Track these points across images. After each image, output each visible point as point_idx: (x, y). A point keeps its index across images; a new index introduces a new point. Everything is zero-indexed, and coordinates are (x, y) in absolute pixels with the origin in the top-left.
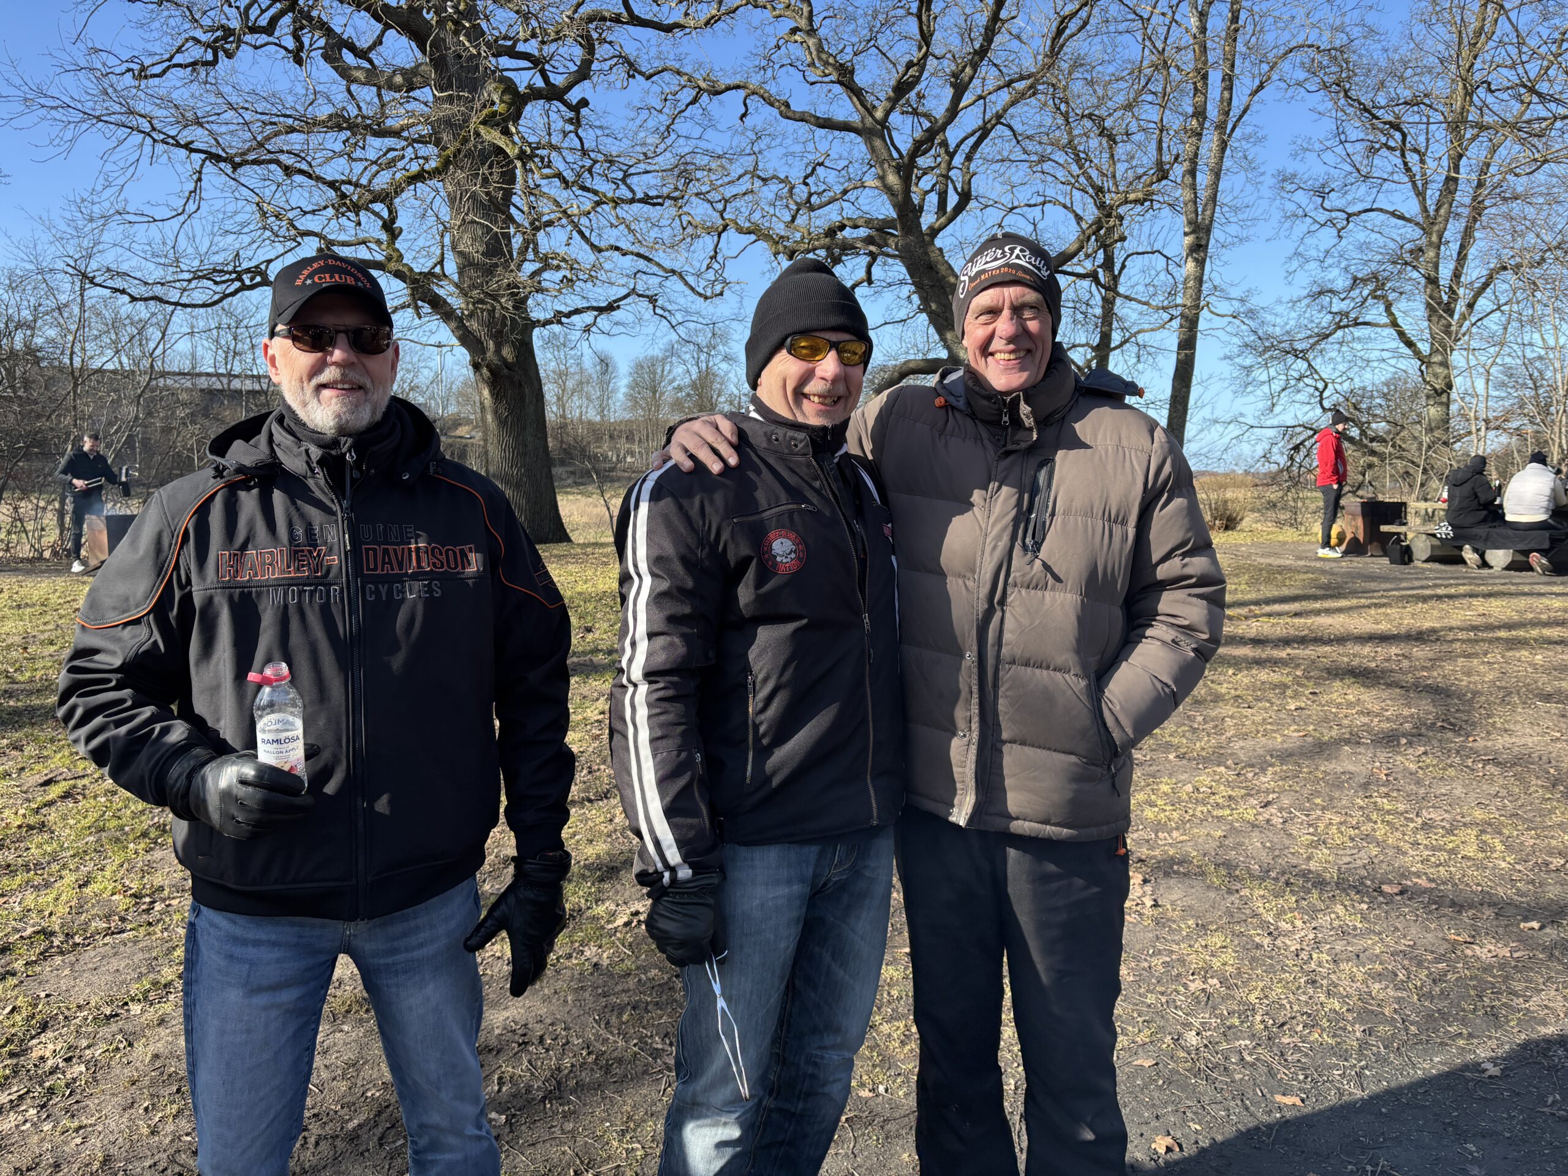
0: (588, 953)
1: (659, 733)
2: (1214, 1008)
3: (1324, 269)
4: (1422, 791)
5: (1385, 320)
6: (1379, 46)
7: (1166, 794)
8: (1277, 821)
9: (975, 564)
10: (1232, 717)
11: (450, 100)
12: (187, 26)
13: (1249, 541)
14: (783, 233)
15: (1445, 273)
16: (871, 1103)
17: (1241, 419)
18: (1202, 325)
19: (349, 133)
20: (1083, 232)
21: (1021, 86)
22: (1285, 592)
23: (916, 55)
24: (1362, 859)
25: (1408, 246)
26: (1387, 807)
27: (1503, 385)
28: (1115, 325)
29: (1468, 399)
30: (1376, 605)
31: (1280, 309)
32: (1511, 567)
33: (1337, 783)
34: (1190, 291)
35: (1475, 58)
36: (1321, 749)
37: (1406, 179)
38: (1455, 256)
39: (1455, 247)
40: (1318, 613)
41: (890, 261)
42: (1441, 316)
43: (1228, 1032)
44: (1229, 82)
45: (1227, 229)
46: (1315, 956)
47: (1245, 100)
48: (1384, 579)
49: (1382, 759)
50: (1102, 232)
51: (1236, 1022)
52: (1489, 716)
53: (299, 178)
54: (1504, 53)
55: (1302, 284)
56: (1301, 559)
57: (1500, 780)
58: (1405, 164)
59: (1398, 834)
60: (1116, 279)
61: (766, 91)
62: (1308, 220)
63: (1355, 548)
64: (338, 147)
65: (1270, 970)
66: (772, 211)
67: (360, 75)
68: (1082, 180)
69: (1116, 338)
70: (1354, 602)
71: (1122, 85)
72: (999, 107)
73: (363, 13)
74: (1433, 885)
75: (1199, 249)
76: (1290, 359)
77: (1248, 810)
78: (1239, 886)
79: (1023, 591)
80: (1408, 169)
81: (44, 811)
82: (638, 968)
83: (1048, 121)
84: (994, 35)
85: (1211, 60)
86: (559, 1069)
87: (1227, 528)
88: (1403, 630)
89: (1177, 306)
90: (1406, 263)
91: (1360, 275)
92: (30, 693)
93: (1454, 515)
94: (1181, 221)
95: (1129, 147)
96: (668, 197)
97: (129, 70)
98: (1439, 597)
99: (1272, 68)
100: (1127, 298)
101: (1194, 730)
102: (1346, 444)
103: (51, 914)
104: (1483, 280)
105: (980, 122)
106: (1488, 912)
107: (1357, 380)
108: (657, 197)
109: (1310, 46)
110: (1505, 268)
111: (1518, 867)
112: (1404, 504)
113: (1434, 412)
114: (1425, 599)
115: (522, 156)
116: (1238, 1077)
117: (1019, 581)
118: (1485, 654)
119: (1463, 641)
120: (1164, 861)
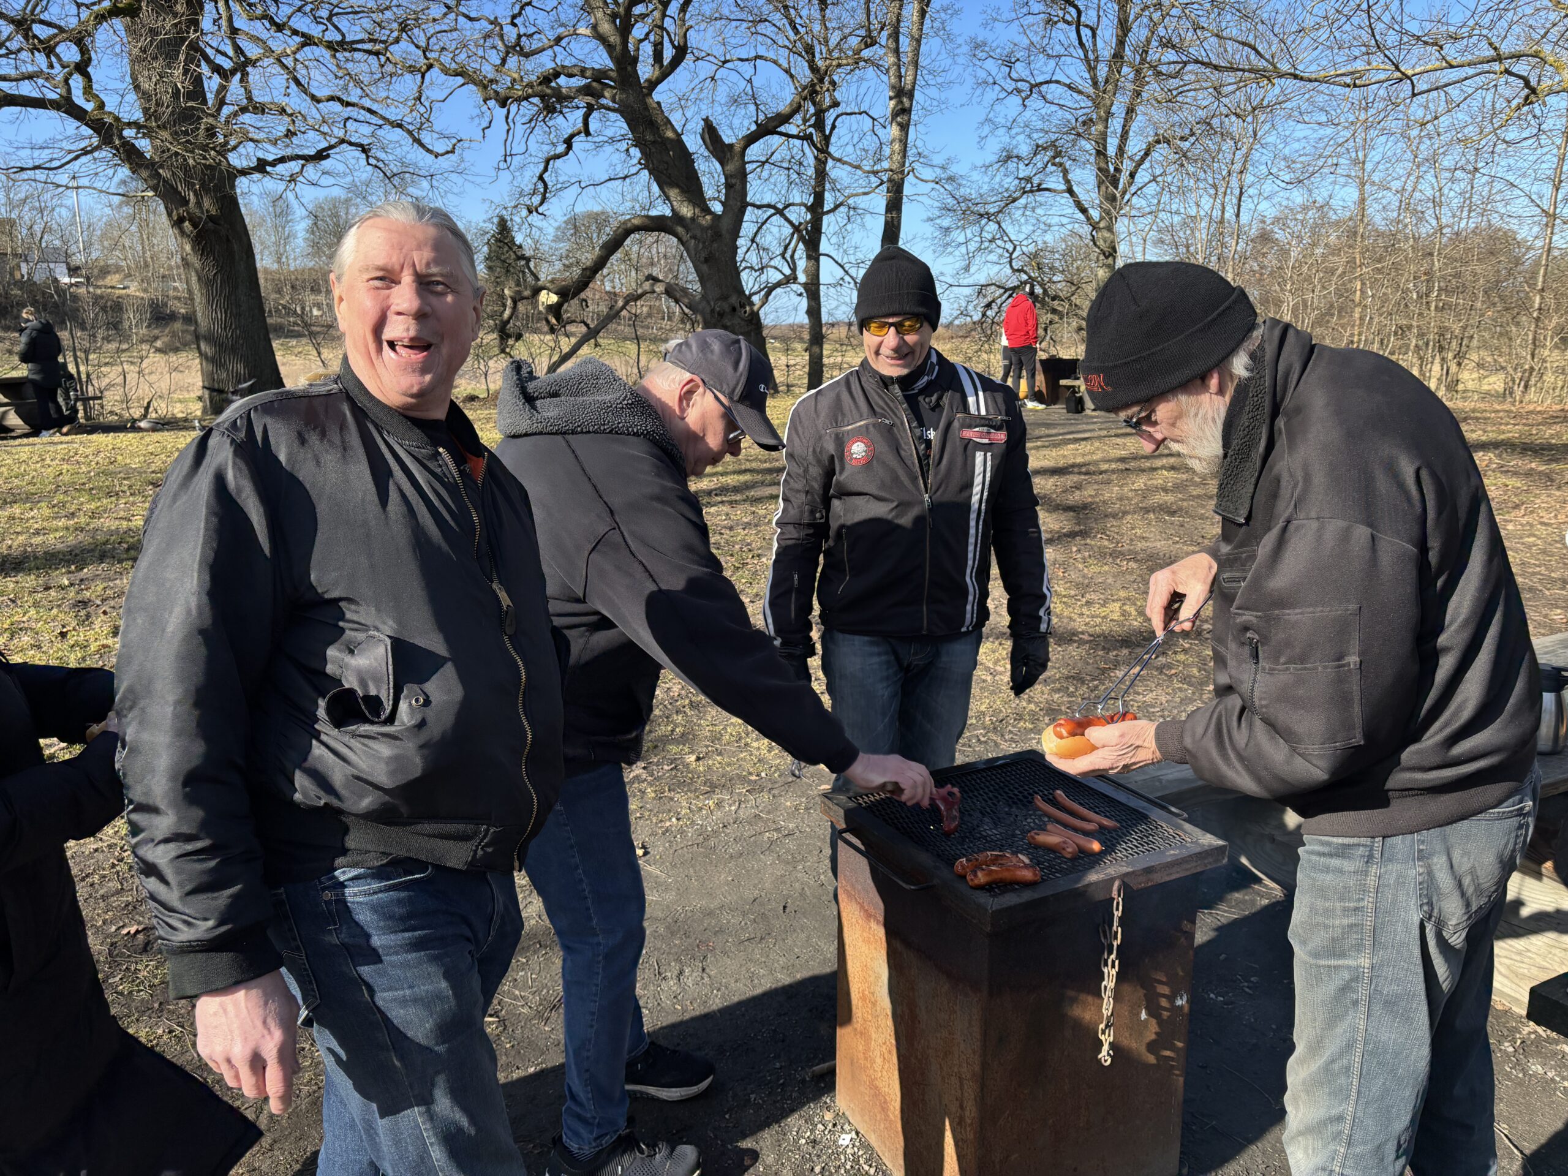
3: (1011, 136)
5: (1062, 186)
14: (490, 76)
15: (1112, 146)
18: (907, 190)
20: (799, 94)
28: (827, 186)
31: (975, 174)
34: (895, 156)
37: (1080, 54)
38: (1120, 130)
41: (609, 114)
42: (1108, 188)
45: (926, 92)
48: (1063, 425)
50: (817, 96)
52: (1133, 529)
55: (993, 149)
58: (1079, 36)
60: (827, 139)
62: (997, 87)
66: (479, 53)
68: (798, 45)
69: (829, 201)
74: (1092, 638)
75: (902, 113)
76: (983, 221)
80: (1082, 44)
89: (885, 171)
90: (1080, 134)
91: (1040, 142)
94: (886, 84)
100: (839, 160)
104: (1143, 153)
107: (1039, 242)
110: (1160, 141)
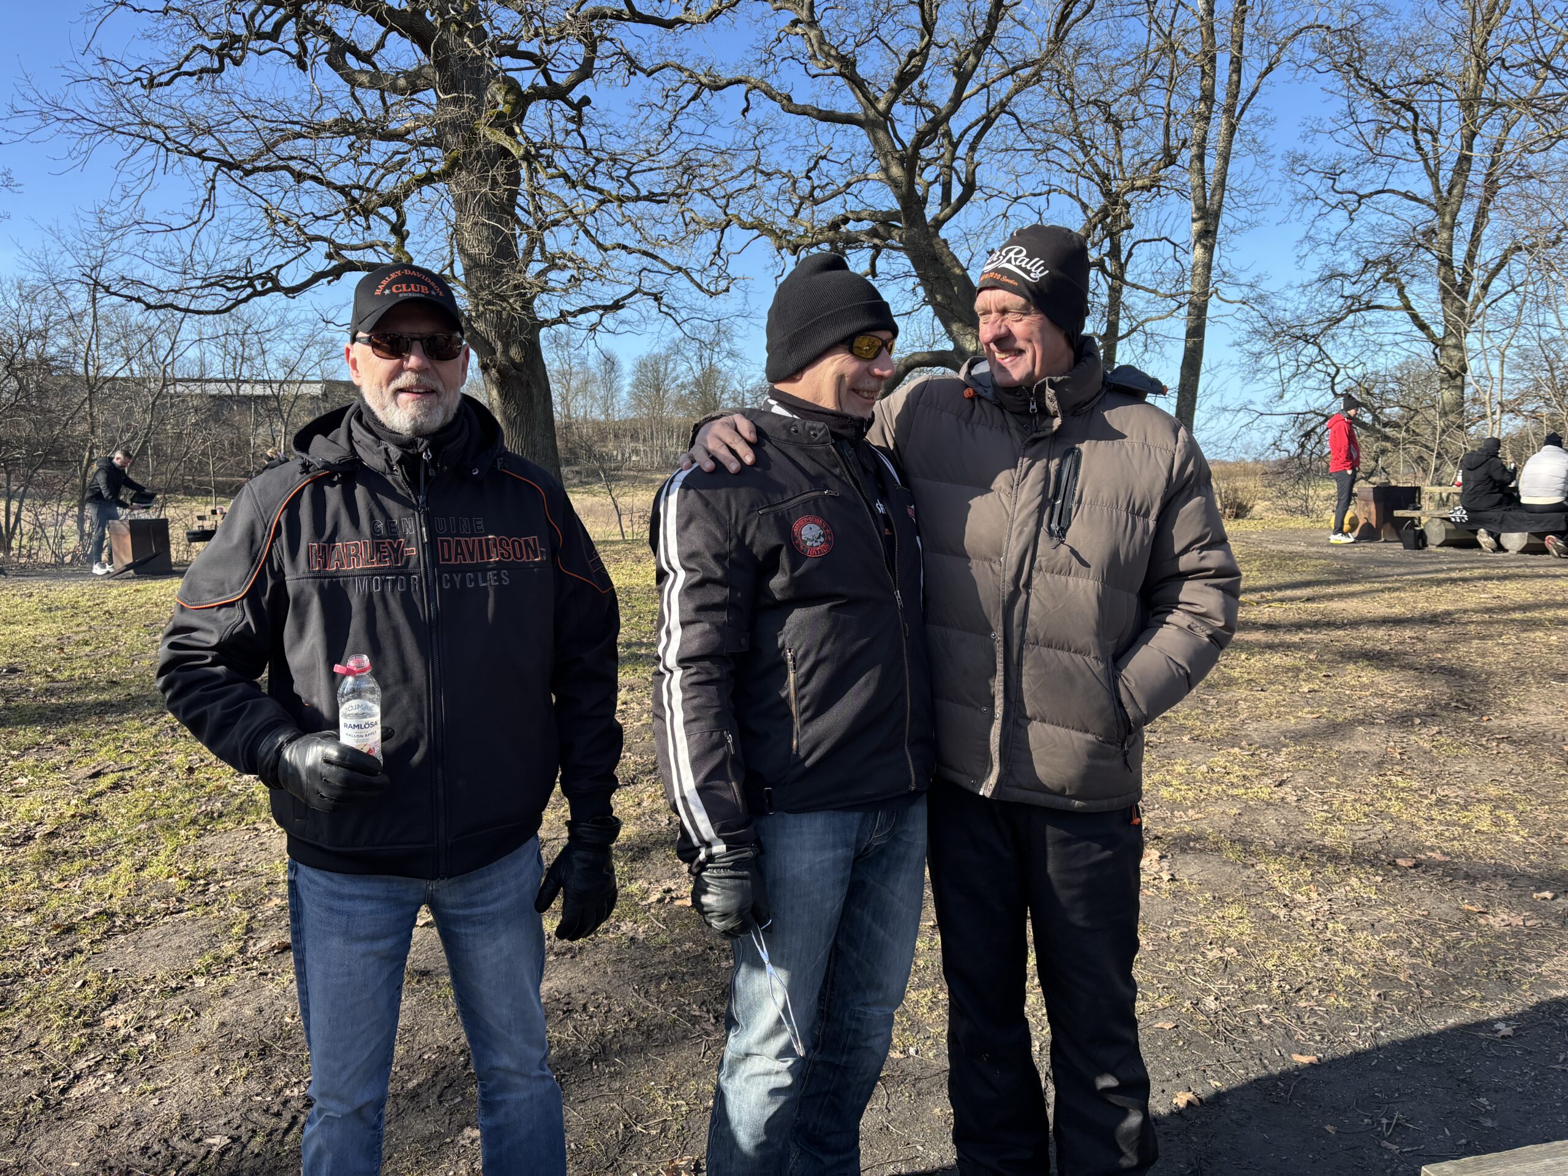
0: (624, 928)
1: (693, 716)
2: (1232, 975)
3: (1335, 253)
4: (1436, 768)
5: (1398, 303)
6: (1389, 24)
7: (1180, 774)
8: (1292, 798)
9: (1001, 548)
10: (1245, 700)
11: (456, 101)
12: (192, 34)
13: (1260, 528)
14: (786, 228)
15: (1459, 254)
16: (902, 1064)
17: (1251, 407)
18: (1210, 312)
19: (353, 138)
20: (1089, 220)
21: (1025, 73)
22: (1298, 577)
23: (918, 45)
24: (1377, 834)
25: (1420, 228)
26: (1401, 785)
27: (1519, 367)
28: (1122, 314)
29: (1482, 381)
30: (1389, 589)
31: (1290, 294)
32: (1528, 550)
33: (1352, 762)
34: (1198, 278)
35: (1489, 33)
36: (1335, 730)
37: (1419, 158)
38: (1468, 238)
39: (1468, 228)
40: (1330, 597)
41: (895, 253)
42: (1455, 299)
43: (1245, 997)
44: (1237, 65)
45: (1236, 214)
46: (1330, 926)
47: (1254, 82)
48: (1399, 564)
49: (1396, 739)
50: (1109, 220)
51: (1253, 987)
52: (1503, 696)
53: (308, 184)
54: (1519, 30)
55: (1313, 267)
56: (1313, 545)
57: (1514, 758)
58: (1417, 142)
59: (1413, 811)
60: (1122, 267)
61: (768, 85)
62: (1320, 203)
63: (1368, 534)
64: (344, 151)
65: (1286, 939)
66: (775, 206)
67: (364, 79)
68: (1088, 167)
69: (1123, 327)
70: (1368, 586)
71: (1128, 69)
72: (1003, 95)
73: (369, 17)
74: (1448, 859)
75: (1207, 236)
76: (1301, 344)
77: (1263, 789)
78: (1254, 861)
79: (1048, 576)
80: (1419, 148)
81: (95, 801)
82: (672, 942)
83: (1053, 108)
84: (997, 22)
85: (1218, 42)
86: (603, 1034)
87: (1237, 516)
88: (1417, 614)
89: (1184, 293)
90: (1419, 245)
91: (1371, 258)
92: (71, 691)
93: (1468, 499)
94: (1189, 208)
95: (1135, 133)
96: (673, 194)
97: (137, 79)
98: (1453, 581)
99: (1281, 50)
100: (1134, 286)
101: (1208, 713)
102: (1358, 430)
103: (111, 897)
104: (1497, 261)
105: (984, 112)
106: (1502, 884)
107: (1369, 365)
108: (662, 194)
109: (1320, 26)
110: (1520, 249)
111: (1532, 840)
112: (1417, 489)
113: (1448, 396)
114: (1439, 583)
115: (527, 157)
116: (1256, 1038)
117: (1043, 564)
118: (1500, 636)
119: (1478, 623)
120: (1180, 838)
